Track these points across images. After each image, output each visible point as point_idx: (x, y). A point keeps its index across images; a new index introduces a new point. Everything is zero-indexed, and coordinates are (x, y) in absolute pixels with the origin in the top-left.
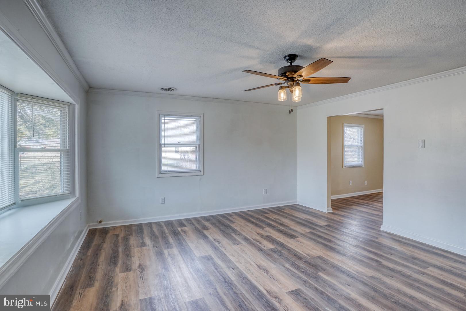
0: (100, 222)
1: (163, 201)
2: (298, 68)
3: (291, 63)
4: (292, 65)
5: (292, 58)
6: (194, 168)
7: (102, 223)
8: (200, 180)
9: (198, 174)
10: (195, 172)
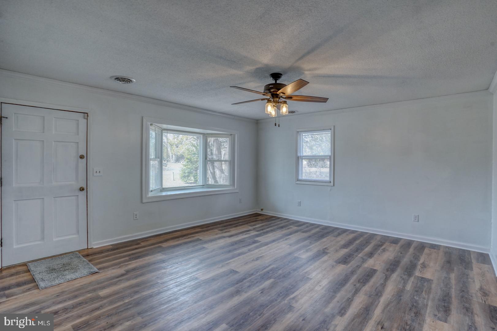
0: (262, 210)
1: (300, 204)
2: (282, 86)
3: (276, 82)
4: (277, 83)
5: (276, 76)
6: (328, 179)
7: (264, 211)
8: (331, 190)
9: (329, 184)
10: (326, 182)
